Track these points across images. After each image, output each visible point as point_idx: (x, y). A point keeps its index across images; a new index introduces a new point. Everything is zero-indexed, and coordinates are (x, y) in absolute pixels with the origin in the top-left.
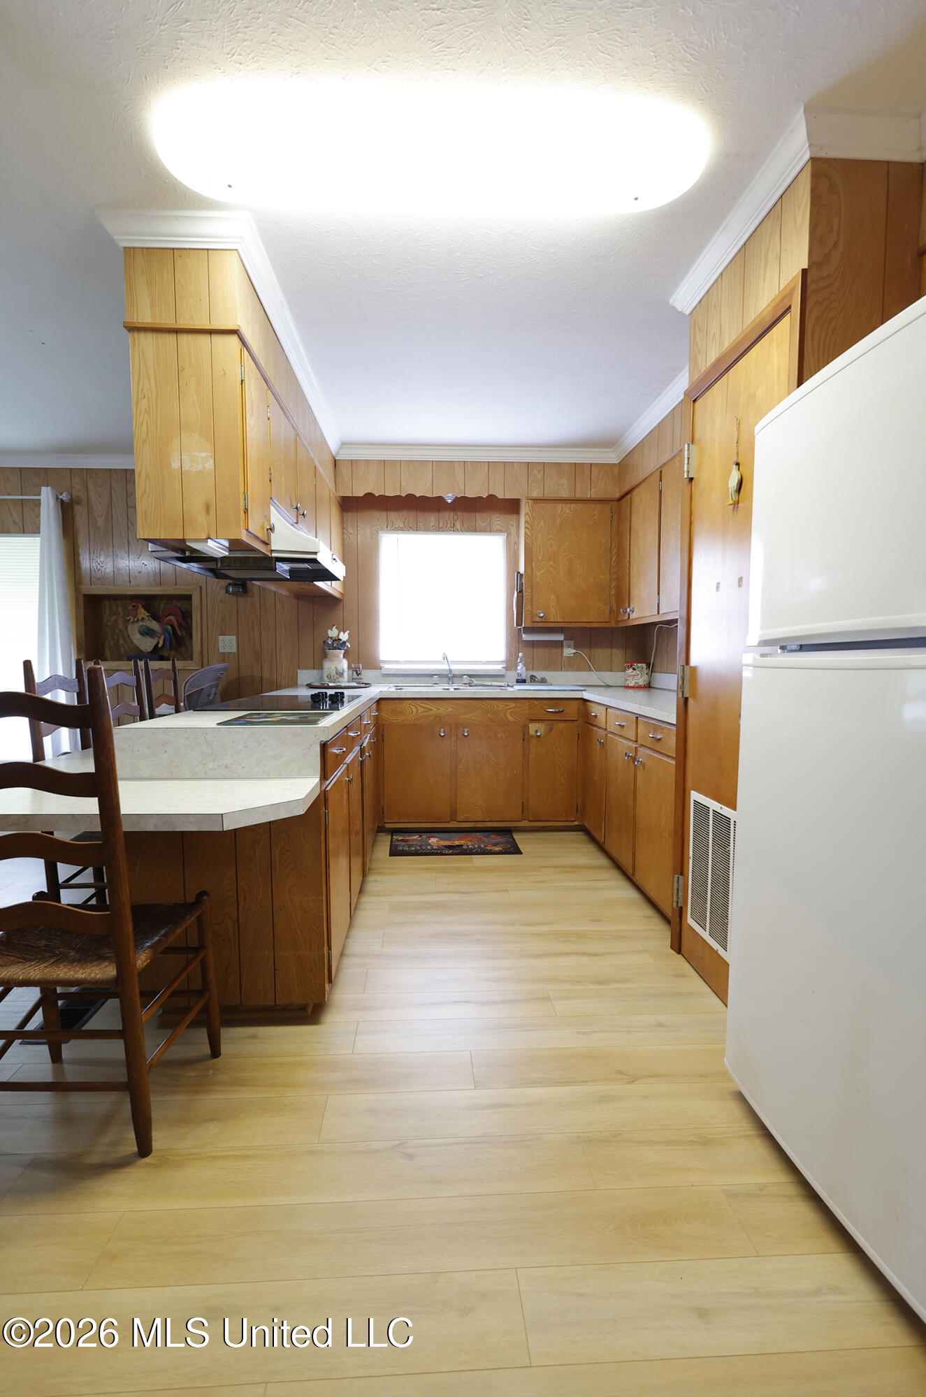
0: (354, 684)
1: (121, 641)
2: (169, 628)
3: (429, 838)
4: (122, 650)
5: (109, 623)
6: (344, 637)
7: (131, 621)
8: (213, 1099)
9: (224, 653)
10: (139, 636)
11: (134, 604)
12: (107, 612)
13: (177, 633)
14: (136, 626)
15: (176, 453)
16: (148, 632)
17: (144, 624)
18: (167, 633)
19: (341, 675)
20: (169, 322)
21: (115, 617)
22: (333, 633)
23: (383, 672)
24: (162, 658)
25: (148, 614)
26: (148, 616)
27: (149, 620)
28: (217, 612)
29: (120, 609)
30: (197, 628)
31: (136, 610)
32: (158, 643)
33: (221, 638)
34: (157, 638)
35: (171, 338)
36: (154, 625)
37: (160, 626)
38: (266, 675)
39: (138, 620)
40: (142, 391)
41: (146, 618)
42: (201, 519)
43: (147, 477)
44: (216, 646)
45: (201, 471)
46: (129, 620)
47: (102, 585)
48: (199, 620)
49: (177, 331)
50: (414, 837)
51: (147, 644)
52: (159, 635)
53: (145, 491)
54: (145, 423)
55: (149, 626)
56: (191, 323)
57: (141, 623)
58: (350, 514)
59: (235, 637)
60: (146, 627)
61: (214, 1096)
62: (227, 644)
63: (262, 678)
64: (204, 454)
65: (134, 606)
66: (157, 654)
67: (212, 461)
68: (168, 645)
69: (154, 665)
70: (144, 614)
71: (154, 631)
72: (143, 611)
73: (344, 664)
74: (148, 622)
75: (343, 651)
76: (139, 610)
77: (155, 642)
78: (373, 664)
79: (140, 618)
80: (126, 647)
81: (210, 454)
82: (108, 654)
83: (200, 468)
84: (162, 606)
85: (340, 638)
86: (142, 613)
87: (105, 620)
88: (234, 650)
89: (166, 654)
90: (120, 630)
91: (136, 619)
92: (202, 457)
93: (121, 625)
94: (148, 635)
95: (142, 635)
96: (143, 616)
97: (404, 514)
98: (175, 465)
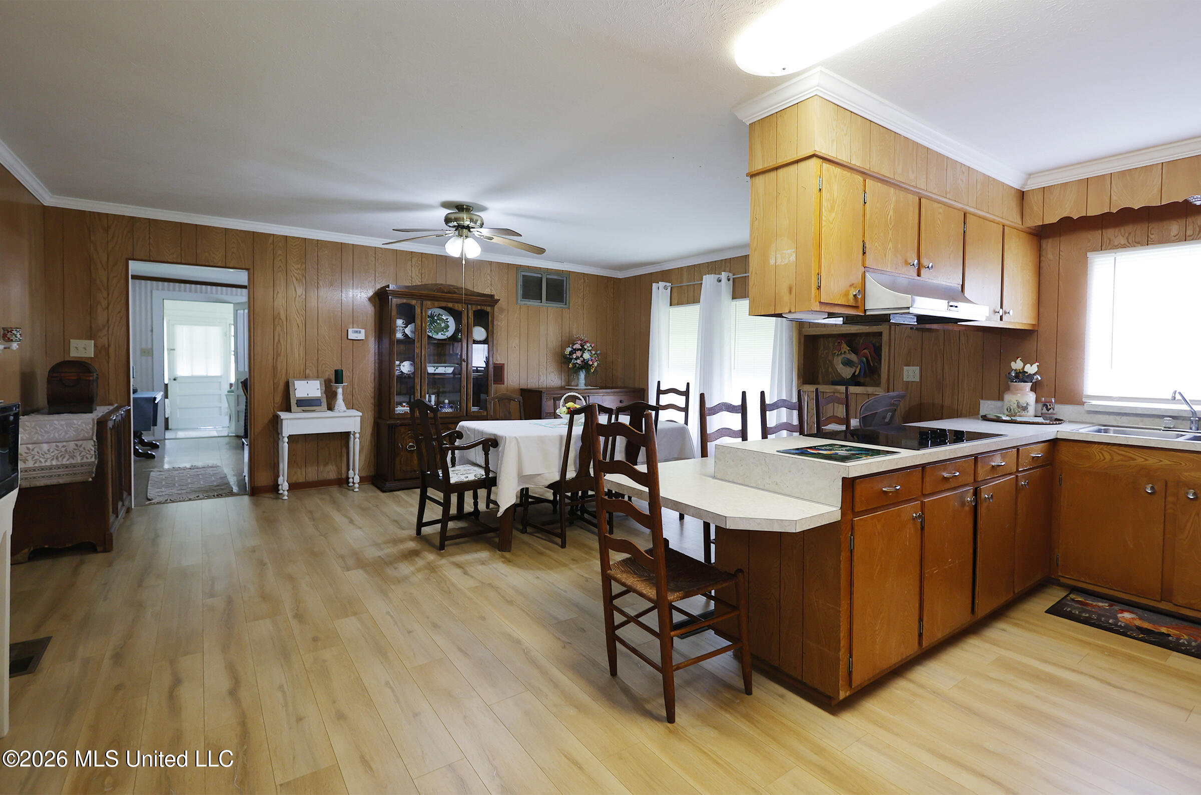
0: (1040, 420)
1: (830, 370)
2: (865, 359)
3: (1122, 611)
4: (831, 376)
5: (823, 356)
6: (1031, 369)
7: (837, 354)
8: (727, 718)
9: (908, 382)
10: (841, 366)
11: (839, 341)
12: (822, 348)
13: (870, 364)
14: (840, 358)
15: (773, 254)
16: (848, 363)
17: (846, 356)
18: (863, 364)
19: (1025, 408)
20: (772, 163)
21: (826, 351)
22: (1017, 365)
23: (1086, 407)
24: (858, 384)
25: (848, 348)
26: (849, 350)
27: (849, 353)
28: (903, 346)
29: (831, 345)
30: (885, 360)
31: (841, 345)
32: (855, 372)
33: (905, 368)
34: (854, 368)
35: (773, 175)
36: (853, 357)
37: (858, 357)
38: (947, 403)
39: (841, 353)
40: (756, 215)
41: (847, 352)
42: (786, 298)
43: (756, 273)
44: (901, 375)
45: (787, 264)
46: (835, 353)
47: (817, 327)
48: (887, 354)
49: (777, 168)
50: (1100, 604)
51: (847, 372)
52: (856, 365)
53: (754, 283)
54: (756, 237)
55: (849, 357)
56: (785, 159)
57: (843, 356)
58: (1050, 240)
59: (919, 367)
60: (847, 358)
61: (728, 716)
62: (911, 374)
63: (942, 406)
64: (789, 251)
65: (839, 342)
66: (855, 381)
67: (795, 255)
68: (862, 374)
69: (853, 389)
70: (846, 348)
71: (853, 362)
72: (845, 346)
73: (1031, 398)
74: (849, 355)
75: (1030, 384)
76: (842, 346)
77: (853, 370)
78: (1073, 398)
79: (843, 352)
80: (834, 374)
81: (793, 250)
82: (820, 379)
83: (787, 262)
84: (861, 341)
85: (1025, 370)
86: (845, 348)
87: (820, 354)
88: (917, 379)
89: (862, 380)
90: (829, 361)
91: (840, 353)
92: (788, 254)
93: (830, 358)
94: (848, 365)
95: (844, 365)
96: (845, 350)
97: (1129, 228)
98: (772, 262)
